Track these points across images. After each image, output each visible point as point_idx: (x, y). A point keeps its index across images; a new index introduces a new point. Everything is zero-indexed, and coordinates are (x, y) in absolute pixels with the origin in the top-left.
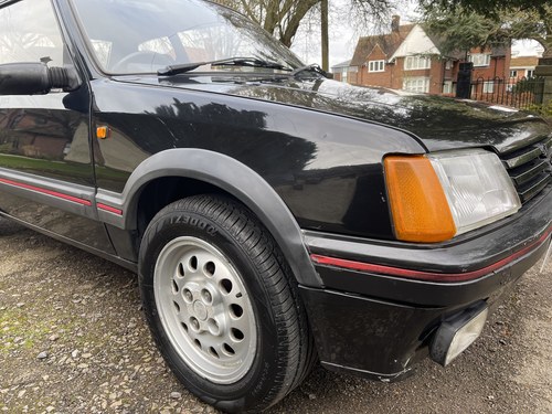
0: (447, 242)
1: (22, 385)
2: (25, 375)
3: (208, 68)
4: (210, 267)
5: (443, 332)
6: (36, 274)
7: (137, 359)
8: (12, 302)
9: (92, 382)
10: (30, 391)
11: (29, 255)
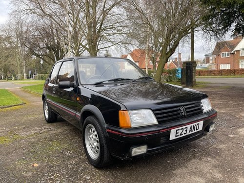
0: (130, 129)
1: (55, 157)
2: (57, 155)
3: (107, 82)
4: (94, 131)
5: (131, 148)
6: (66, 133)
7: (82, 155)
8: (58, 139)
9: (70, 158)
10: (57, 159)
11: (66, 128)
